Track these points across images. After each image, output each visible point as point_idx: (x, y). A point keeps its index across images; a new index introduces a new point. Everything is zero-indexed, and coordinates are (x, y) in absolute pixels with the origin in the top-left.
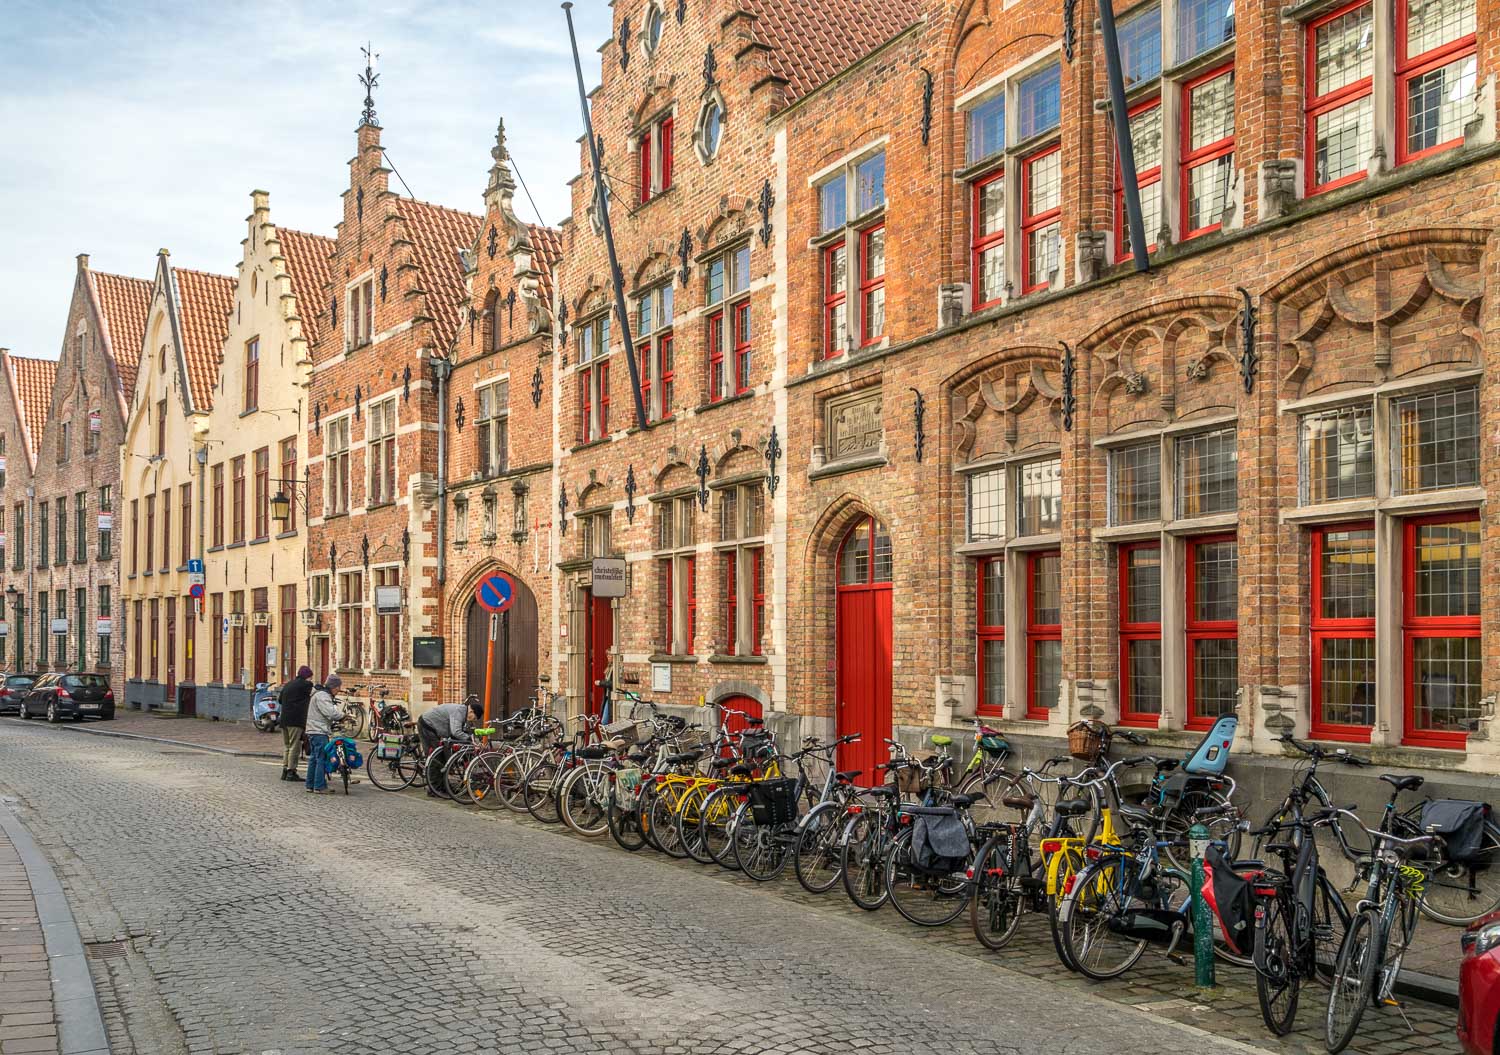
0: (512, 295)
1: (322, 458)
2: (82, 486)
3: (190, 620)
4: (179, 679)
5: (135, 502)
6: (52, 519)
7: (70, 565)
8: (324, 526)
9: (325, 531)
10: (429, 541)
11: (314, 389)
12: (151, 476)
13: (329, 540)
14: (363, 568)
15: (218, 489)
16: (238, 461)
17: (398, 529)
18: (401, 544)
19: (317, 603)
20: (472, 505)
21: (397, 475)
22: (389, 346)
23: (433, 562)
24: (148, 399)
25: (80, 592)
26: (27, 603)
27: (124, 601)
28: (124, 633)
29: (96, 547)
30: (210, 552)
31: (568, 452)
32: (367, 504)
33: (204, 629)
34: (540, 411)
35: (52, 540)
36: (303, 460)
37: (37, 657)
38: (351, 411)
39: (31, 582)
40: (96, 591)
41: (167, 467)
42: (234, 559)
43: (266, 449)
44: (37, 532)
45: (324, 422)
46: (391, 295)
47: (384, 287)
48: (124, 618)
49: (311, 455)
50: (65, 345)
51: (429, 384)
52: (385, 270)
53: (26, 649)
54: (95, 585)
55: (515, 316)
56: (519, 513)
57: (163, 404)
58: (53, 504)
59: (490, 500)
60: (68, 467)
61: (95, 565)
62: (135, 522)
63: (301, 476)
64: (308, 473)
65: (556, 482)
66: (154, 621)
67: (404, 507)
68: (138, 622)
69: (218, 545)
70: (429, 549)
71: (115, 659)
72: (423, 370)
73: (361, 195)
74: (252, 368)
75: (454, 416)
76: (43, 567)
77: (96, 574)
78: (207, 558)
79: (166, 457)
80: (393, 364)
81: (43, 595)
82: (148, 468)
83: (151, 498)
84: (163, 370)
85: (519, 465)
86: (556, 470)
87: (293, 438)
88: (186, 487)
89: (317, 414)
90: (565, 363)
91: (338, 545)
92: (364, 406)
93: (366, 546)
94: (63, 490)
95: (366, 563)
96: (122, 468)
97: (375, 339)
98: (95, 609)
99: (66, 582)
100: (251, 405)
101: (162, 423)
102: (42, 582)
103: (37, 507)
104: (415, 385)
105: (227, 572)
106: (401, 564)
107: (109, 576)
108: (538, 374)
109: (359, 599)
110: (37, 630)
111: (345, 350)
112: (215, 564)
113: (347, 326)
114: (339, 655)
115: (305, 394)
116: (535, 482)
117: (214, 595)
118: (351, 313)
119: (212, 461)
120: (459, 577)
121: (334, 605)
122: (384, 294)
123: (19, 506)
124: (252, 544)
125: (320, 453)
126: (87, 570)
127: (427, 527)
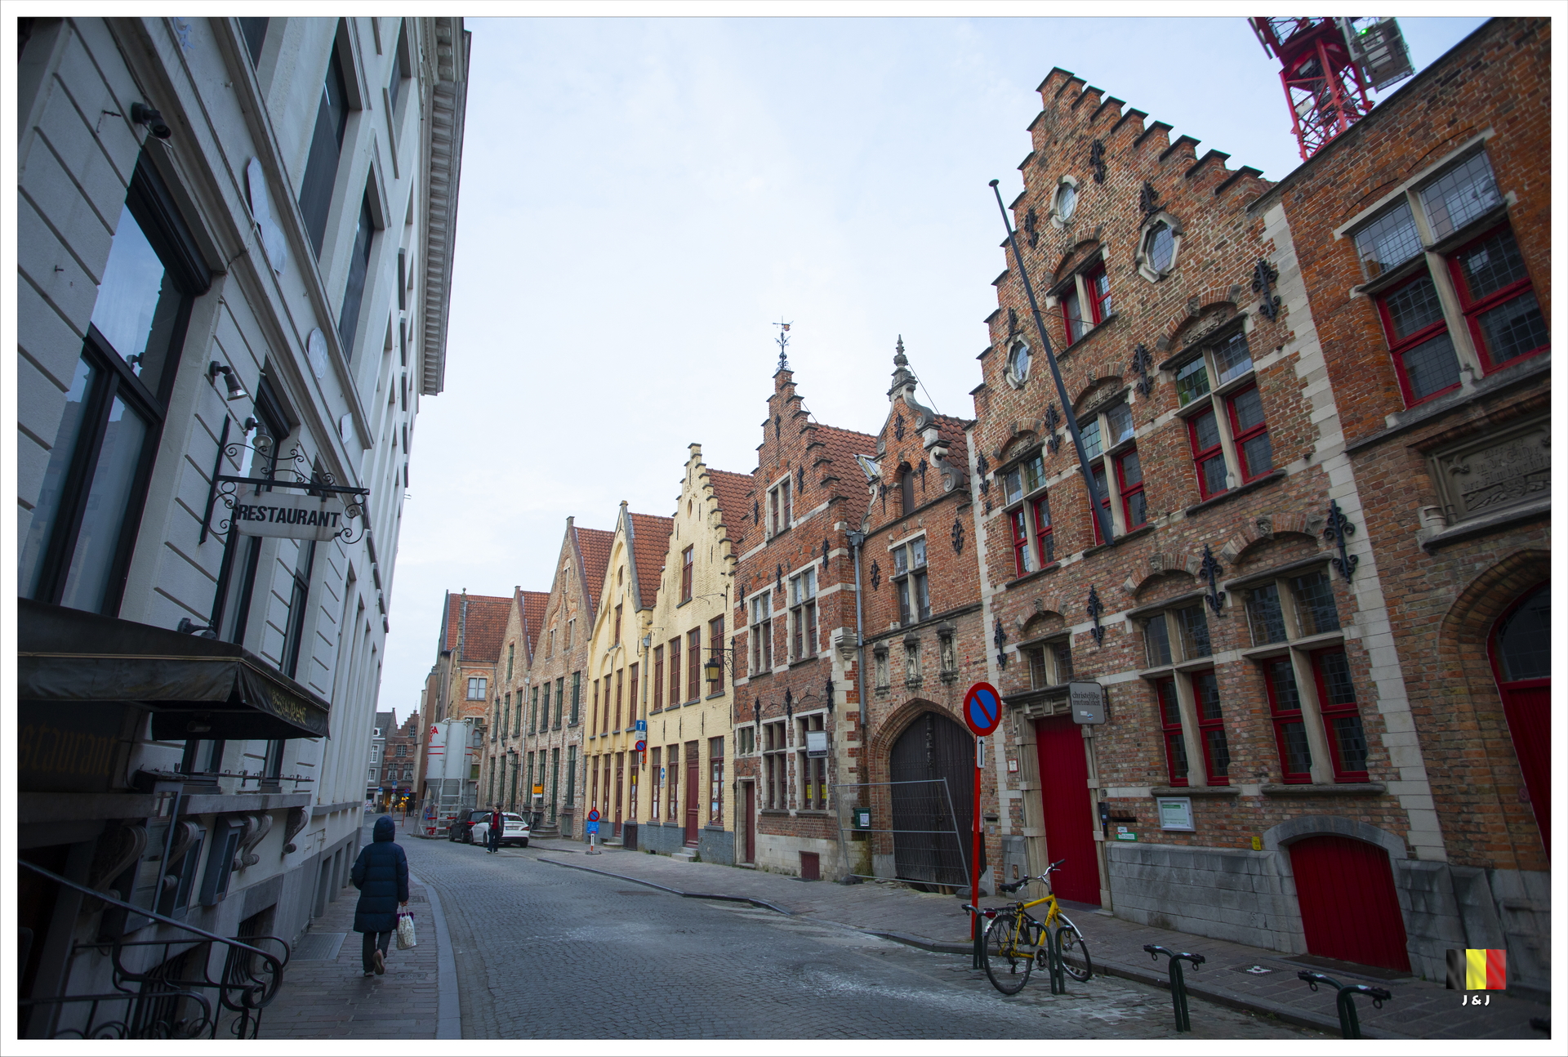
0: (924, 465)
1: (747, 628)
2: (560, 674)
3: (634, 771)
4: (624, 819)
5: (597, 682)
6: (540, 698)
7: (550, 731)
8: (748, 685)
9: (750, 690)
10: (851, 688)
11: (739, 576)
12: (609, 660)
13: (753, 696)
14: (786, 718)
15: (659, 665)
16: (675, 641)
17: (821, 680)
18: (823, 693)
19: (742, 751)
20: (893, 652)
21: (818, 632)
22: (807, 528)
23: (855, 707)
24: (609, 606)
25: (556, 750)
26: (521, 760)
27: (586, 756)
28: (585, 782)
29: (568, 717)
30: (651, 714)
31: (1002, 588)
32: (789, 661)
33: (645, 777)
34: (963, 557)
35: (539, 714)
36: (730, 632)
37: (524, 801)
38: (773, 586)
39: (523, 745)
40: (566, 750)
41: (621, 652)
42: (671, 719)
43: (698, 629)
44: (531, 709)
45: (747, 600)
46: (808, 486)
47: (801, 482)
48: (586, 770)
49: (736, 627)
50: (556, 578)
51: (846, 552)
52: (801, 469)
53: (518, 794)
54: (566, 746)
55: (927, 480)
56: (947, 654)
57: (619, 608)
58: (541, 688)
59: (911, 646)
60: (553, 660)
61: (567, 730)
62: (596, 696)
63: (728, 645)
64: (733, 642)
65: (988, 620)
66: (607, 772)
67: (827, 660)
68: (595, 773)
69: (657, 710)
70: (851, 696)
71: (577, 801)
72: (840, 540)
73: (779, 420)
74: (687, 569)
75: (869, 576)
76: (532, 735)
77: (567, 737)
78: (649, 719)
79: (620, 645)
80: (812, 540)
81: (531, 753)
82: (608, 655)
83: (608, 677)
84: (621, 583)
85: (943, 608)
86: (986, 609)
87: (721, 617)
88: (634, 666)
89: (741, 594)
90: (989, 508)
91: (762, 699)
92: (785, 580)
93: (789, 698)
94: (549, 677)
95: (790, 714)
96: (589, 657)
97: (793, 525)
98: (565, 764)
99: (547, 744)
100: (686, 598)
101: (618, 621)
102: (532, 745)
103: (531, 691)
104: (833, 554)
105: (665, 730)
106: (825, 711)
107: (576, 738)
108: (958, 525)
109: (783, 745)
110: (526, 780)
111: (767, 539)
112: (655, 725)
113: (768, 521)
114: (764, 797)
115: (731, 581)
116: (963, 624)
117: (653, 749)
118: (771, 510)
119: (654, 644)
120: (883, 720)
121: (759, 751)
122: (801, 488)
123: (520, 691)
124: (685, 706)
125: (744, 624)
126: (561, 734)
127: (849, 676)
